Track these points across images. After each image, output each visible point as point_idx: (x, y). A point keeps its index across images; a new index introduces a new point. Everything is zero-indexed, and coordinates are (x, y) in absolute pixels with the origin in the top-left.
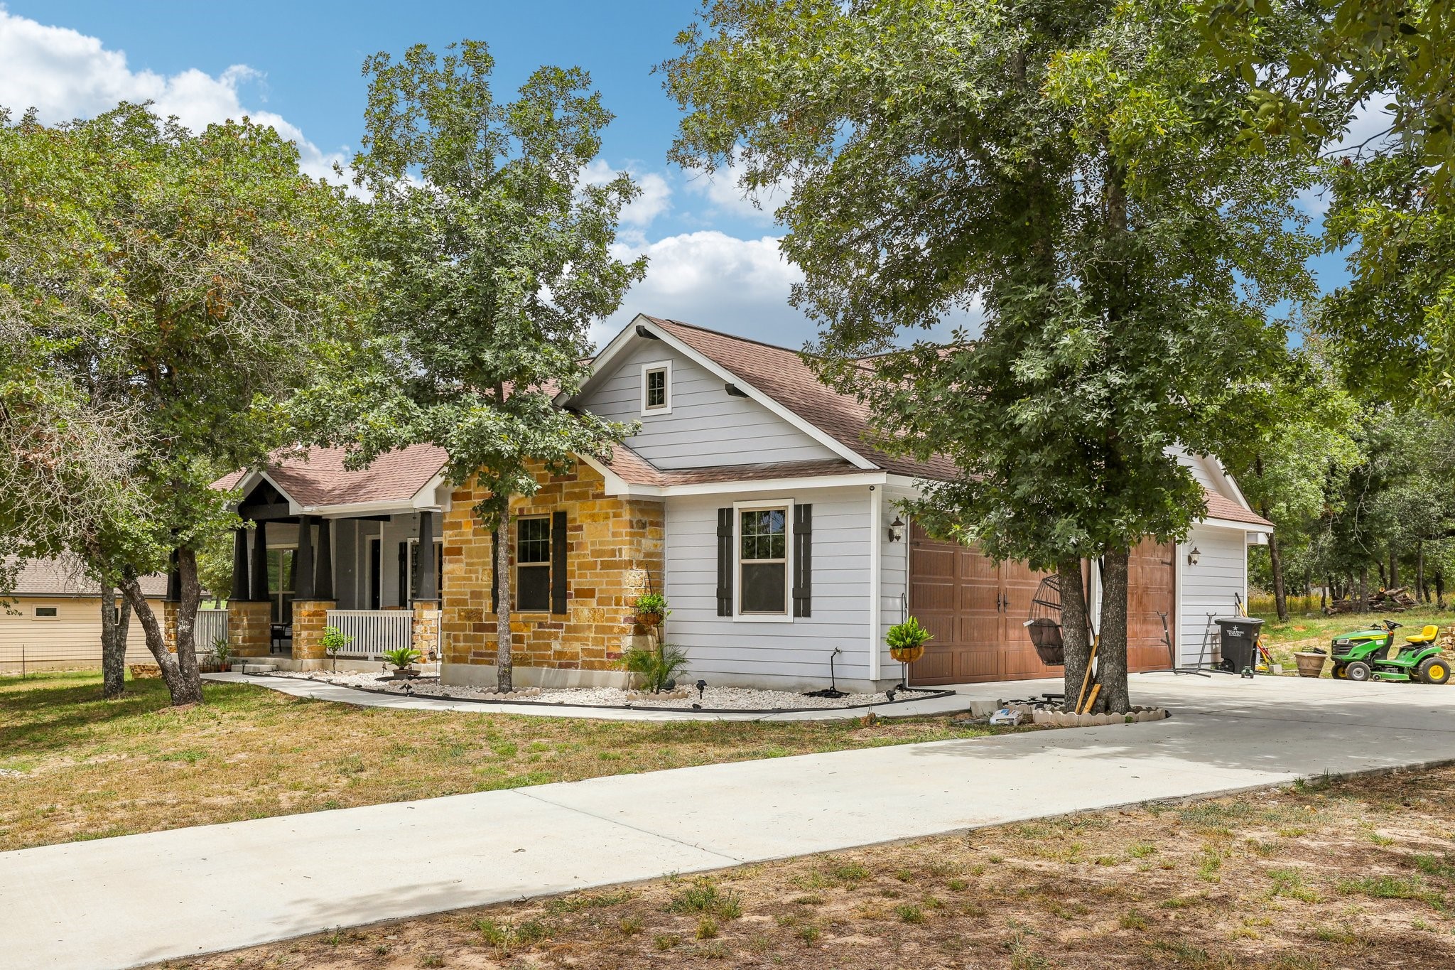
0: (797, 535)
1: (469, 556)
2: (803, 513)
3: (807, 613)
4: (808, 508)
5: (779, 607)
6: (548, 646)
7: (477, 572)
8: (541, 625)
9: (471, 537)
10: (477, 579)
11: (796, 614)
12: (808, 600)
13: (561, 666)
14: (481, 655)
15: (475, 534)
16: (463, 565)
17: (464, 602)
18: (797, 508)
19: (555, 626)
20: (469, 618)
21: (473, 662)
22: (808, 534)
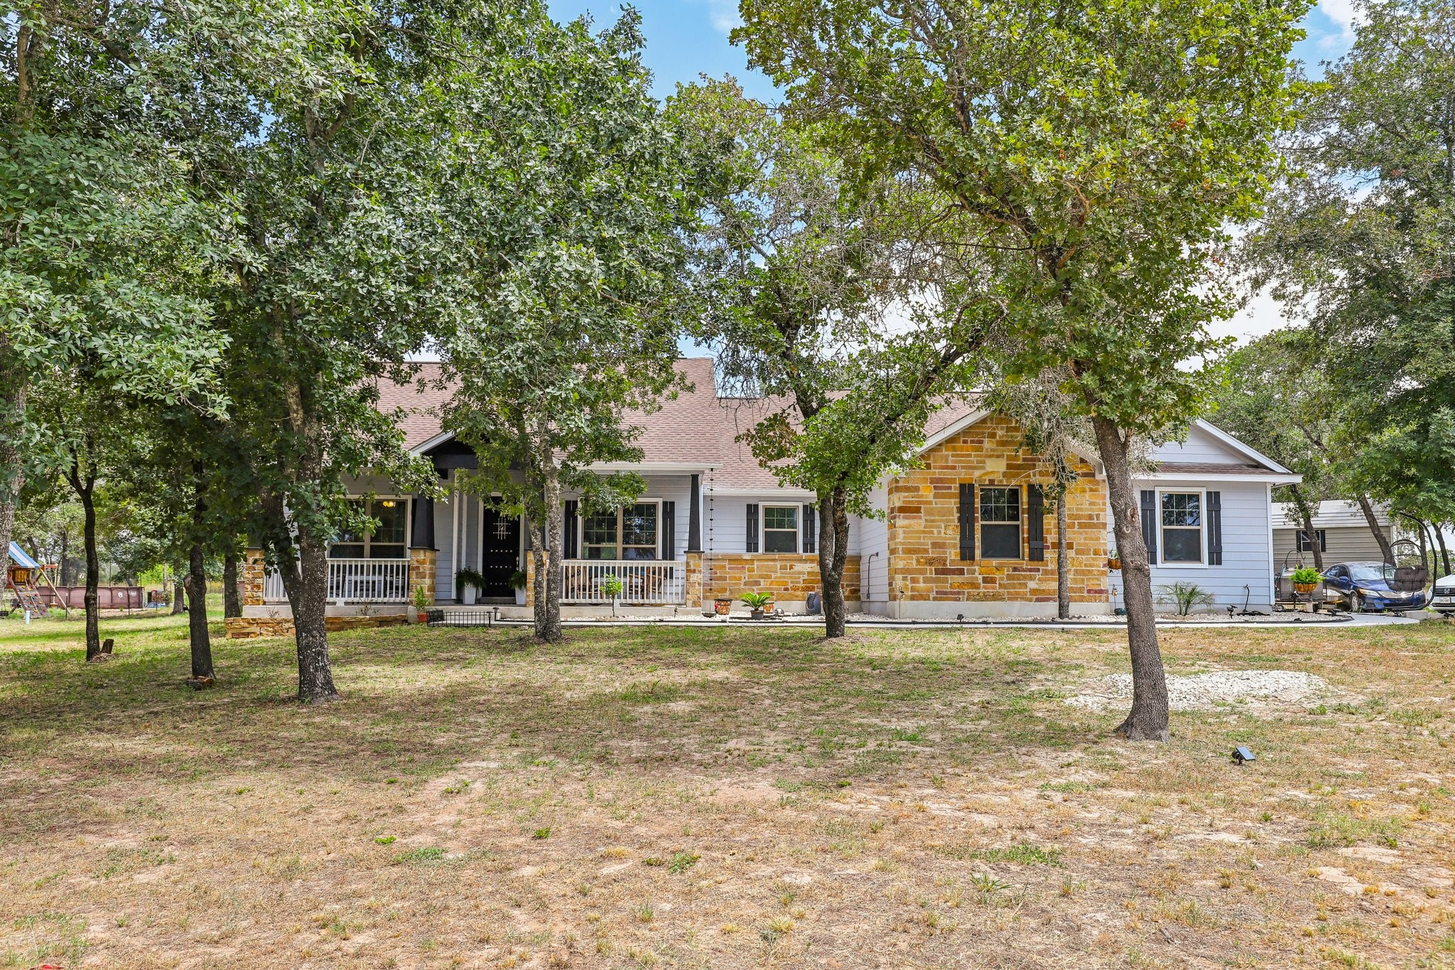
0: (1209, 512)
1: (929, 513)
2: (1214, 498)
3: (1219, 562)
4: (1217, 494)
5: (1198, 558)
6: (1025, 585)
7: (939, 527)
8: (1015, 569)
9: (931, 498)
10: (939, 533)
11: (1211, 562)
12: (1219, 554)
13: (1037, 600)
14: (946, 593)
15: (936, 496)
16: (922, 522)
17: (926, 551)
18: (1209, 494)
19: (1030, 570)
20: (931, 564)
21: (935, 599)
22: (1218, 512)
